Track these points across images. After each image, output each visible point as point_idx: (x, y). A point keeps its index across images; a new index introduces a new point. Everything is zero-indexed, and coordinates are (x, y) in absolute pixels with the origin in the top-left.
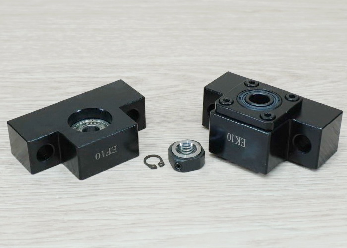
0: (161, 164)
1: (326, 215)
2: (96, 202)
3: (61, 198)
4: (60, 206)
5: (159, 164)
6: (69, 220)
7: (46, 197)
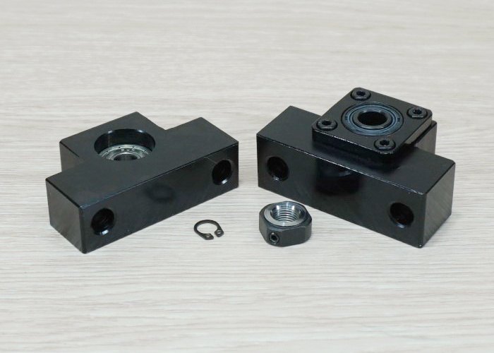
0: (220, 232)
1: (468, 319)
2: (136, 292)
3: (86, 286)
4: (84, 297)
5: (216, 233)
6: (97, 318)
7: (65, 283)
